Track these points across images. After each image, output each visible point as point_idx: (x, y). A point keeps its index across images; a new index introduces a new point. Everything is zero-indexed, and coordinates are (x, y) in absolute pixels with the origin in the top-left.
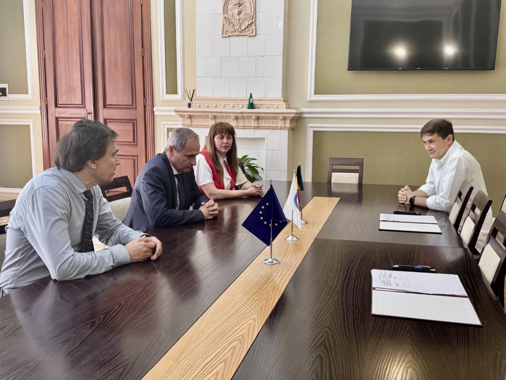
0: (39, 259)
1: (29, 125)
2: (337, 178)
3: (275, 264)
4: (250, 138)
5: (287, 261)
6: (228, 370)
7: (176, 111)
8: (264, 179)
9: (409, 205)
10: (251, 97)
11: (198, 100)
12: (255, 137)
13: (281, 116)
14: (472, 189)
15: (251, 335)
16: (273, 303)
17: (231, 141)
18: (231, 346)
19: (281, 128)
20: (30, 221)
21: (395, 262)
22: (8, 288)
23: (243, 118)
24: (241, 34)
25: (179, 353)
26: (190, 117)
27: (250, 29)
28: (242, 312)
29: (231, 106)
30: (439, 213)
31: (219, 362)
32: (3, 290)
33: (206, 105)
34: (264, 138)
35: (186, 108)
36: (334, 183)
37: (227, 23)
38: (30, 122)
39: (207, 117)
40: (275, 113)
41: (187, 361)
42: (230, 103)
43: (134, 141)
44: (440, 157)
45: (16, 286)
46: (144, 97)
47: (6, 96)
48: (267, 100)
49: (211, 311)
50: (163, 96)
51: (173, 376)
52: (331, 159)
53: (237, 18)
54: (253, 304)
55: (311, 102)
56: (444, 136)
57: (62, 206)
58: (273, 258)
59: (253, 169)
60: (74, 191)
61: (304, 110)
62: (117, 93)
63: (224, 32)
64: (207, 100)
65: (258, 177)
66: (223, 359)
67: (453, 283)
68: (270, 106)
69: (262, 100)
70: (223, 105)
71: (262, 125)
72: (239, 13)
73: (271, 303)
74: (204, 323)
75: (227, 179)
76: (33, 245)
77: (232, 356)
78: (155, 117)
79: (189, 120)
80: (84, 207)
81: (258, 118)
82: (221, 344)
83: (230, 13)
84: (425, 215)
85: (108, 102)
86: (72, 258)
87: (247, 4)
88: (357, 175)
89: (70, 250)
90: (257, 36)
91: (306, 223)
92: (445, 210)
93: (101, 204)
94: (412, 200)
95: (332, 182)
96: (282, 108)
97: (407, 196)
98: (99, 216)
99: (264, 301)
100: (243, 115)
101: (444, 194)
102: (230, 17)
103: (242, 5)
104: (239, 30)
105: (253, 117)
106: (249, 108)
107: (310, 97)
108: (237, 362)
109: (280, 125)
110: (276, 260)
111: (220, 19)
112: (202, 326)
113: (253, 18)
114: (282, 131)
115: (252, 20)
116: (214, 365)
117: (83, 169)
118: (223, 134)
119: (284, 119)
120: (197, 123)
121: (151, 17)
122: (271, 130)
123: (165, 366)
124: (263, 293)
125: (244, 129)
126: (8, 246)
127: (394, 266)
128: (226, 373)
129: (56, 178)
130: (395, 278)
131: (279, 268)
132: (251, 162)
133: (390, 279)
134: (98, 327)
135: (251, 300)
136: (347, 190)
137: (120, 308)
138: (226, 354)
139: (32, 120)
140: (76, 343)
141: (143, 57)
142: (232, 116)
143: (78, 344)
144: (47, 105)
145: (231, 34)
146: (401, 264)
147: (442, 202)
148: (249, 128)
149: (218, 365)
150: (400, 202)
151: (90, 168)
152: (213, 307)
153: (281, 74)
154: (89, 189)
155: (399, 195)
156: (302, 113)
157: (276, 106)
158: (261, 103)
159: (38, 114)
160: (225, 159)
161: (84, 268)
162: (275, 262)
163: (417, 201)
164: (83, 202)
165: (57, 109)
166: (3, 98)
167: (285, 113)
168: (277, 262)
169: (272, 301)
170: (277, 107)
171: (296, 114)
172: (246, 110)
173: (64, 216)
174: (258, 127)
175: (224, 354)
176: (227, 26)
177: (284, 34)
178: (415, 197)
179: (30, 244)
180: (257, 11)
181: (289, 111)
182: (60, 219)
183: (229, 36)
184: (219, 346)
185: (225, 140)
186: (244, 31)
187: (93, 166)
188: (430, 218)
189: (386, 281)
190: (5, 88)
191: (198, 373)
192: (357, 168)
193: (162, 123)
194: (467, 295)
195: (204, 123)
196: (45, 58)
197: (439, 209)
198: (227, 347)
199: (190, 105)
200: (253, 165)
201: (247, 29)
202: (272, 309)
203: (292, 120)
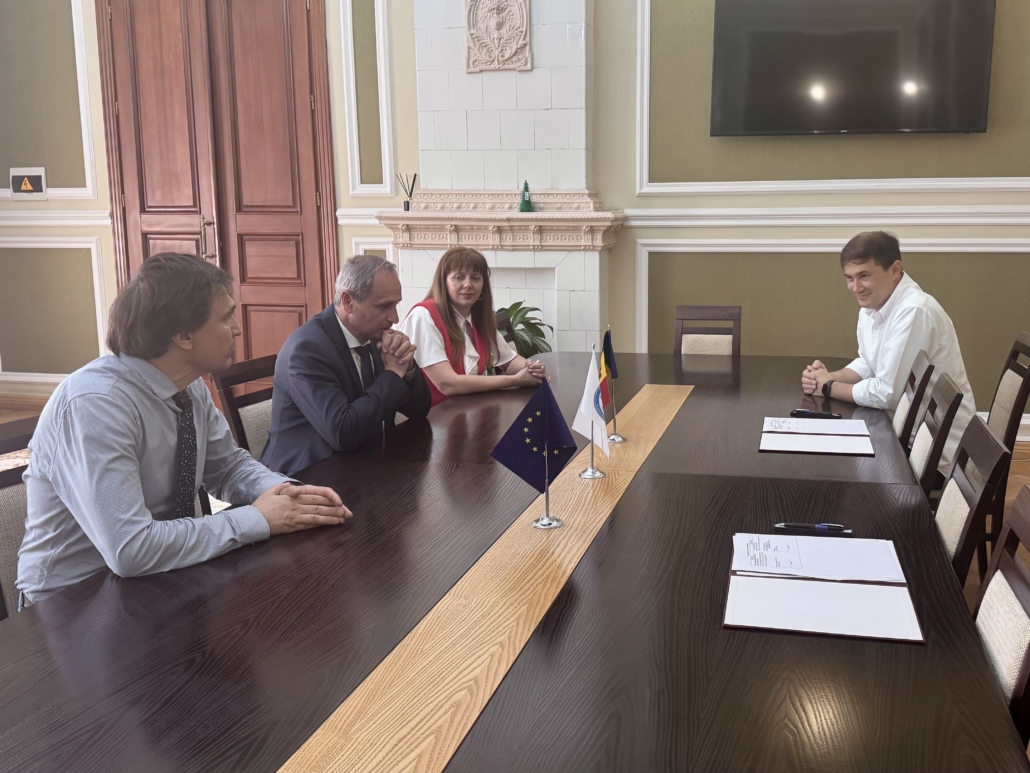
0: (84, 537)
1: (89, 250)
2: (692, 344)
3: (555, 528)
4: (526, 270)
5: (577, 522)
6: (441, 749)
7: (379, 218)
8: (555, 349)
9: (821, 397)
10: (526, 188)
11: (424, 194)
12: (537, 266)
13: (584, 226)
14: (931, 369)
15: (492, 676)
16: (541, 609)
17: (479, 285)
18: (451, 701)
19: (586, 249)
20: (63, 461)
21: (780, 516)
22: (32, 592)
23: (512, 229)
24: (504, 67)
25: (351, 718)
26: (408, 229)
27: (520, 57)
28: (479, 631)
29: (488, 206)
30: (875, 414)
31: (425, 735)
32: (23, 594)
33: (439, 205)
34: (554, 269)
35: (400, 211)
36: (686, 355)
37: (475, 45)
38: (92, 242)
39: (442, 228)
40: (572, 220)
41: (365, 734)
42: (487, 201)
43: (299, 277)
44: (878, 305)
45: (48, 587)
46: (317, 190)
47: (41, 191)
48: (557, 194)
49: (420, 631)
50: (354, 188)
51: (335, 766)
52: (680, 308)
53: (496, 36)
54: (503, 613)
55: (642, 196)
56: (886, 265)
57: (122, 430)
58: (551, 515)
59: (534, 328)
60: (152, 398)
61: (630, 212)
62: (263, 184)
63: (471, 63)
64: (440, 195)
65: (542, 344)
66: (433, 728)
67: (880, 556)
68: (564, 206)
69: (549, 194)
70: (472, 205)
71: (550, 242)
72: (500, 26)
73: (538, 610)
74: (405, 655)
75: (471, 357)
76: (72, 512)
77: (452, 721)
78: (340, 230)
79: (407, 235)
80: (175, 425)
81: (541, 230)
82: (433, 699)
83: (482, 25)
84: (850, 418)
85: (246, 201)
86: (145, 532)
87: (515, 9)
88: (729, 338)
89: (144, 515)
90: (535, 70)
91: (624, 440)
92: (887, 407)
93: (212, 419)
94: (826, 388)
95: (683, 352)
96: (588, 212)
97: (818, 380)
98: (210, 444)
99: (525, 607)
100: (512, 224)
101: (886, 375)
102: (481, 34)
103: (503, 10)
104: (501, 59)
105: (532, 228)
106: (522, 210)
107: (641, 187)
108: (459, 733)
109: (583, 243)
110: (557, 521)
111: (463, 37)
112: (400, 663)
113: (525, 35)
114: (588, 254)
115: (524, 39)
116: (415, 741)
117: (165, 351)
118: (463, 271)
119: (592, 230)
120: (422, 241)
121: (327, 34)
122: (566, 253)
123: (323, 746)
124: (524, 589)
125: (513, 250)
126: (30, 511)
127: (777, 526)
128: (436, 755)
129: (111, 374)
130: (776, 549)
131: (562, 536)
132: (530, 315)
133: (765, 553)
134: (198, 671)
135: (500, 605)
136: (711, 368)
137: (244, 631)
138: (442, 716)
139: (94, 239)
140: (154, 706)
141: (313, 111)
142: (491, 226)
143: (157, 707)
144: (124, 209)
145: (484, 67)
146: (791, 521)
147: (881, 393)
148: (525, 248)
149: (422, 741)
150: (806, 391)
151: (181, 348)
152: (425, 624)
153: (583, 144)
154: (183, 388)
155: (804, 379)
156: (626, 218)
157: (575, 205)
158: (546, 201)
159: (107, 227)
160: (469, 320)
161: (171, 551)
162: (555, 524)
163: (837, 390)
164: (172, 417)
165: (145, 217)
166: (36, 195)
167: (592, 220)
168: (559, 524)
169: (540, 605)
170: (578, 208)
171: (615, 220)
172: (517, 214)
173: (129, 452)
174: (542, 246)
175: (435, 717)
176: (476, 52)
177: (586, 66)
178: (832, 382)
179: (67, 509)
180: (534, 21)
181: (600, 215)
182: (122, 457)
183: (481, 71)
184: (429, 701)
185: (466, 283)
186: (510, 62)
187: (187, 345)
188: (858, 425)
189: (758, 557)
190: (40, 177)
191: (384, 758)
192: (730, 324)
193: (354, 240)
194: (904, 581)
195: (437, 241)
196: (117, 117)
197: (876, 406)
198: (444, 704)
199: (407, 206)
200: (533, 322)
201: (515, 57)
202: (539, 621)
203: (607, 232)
